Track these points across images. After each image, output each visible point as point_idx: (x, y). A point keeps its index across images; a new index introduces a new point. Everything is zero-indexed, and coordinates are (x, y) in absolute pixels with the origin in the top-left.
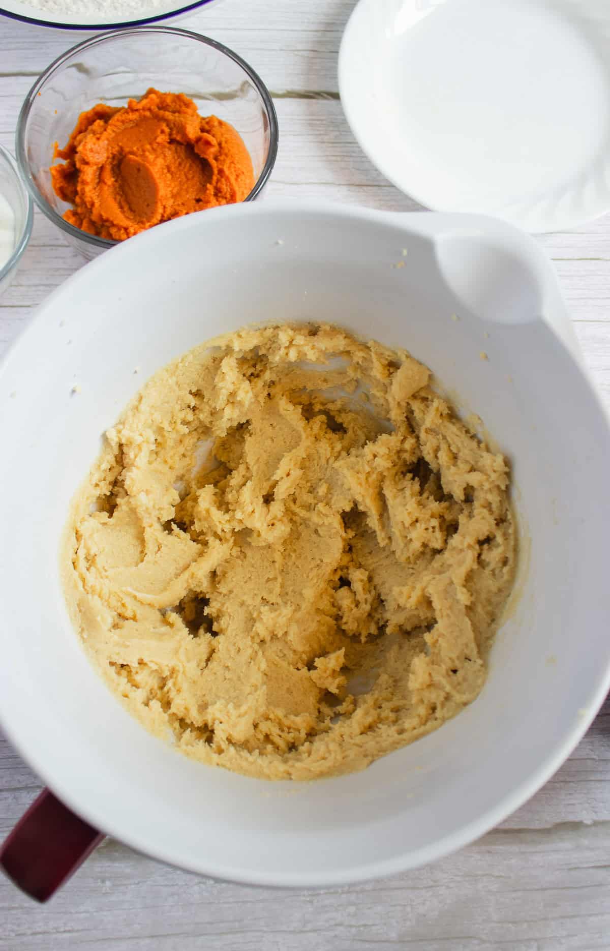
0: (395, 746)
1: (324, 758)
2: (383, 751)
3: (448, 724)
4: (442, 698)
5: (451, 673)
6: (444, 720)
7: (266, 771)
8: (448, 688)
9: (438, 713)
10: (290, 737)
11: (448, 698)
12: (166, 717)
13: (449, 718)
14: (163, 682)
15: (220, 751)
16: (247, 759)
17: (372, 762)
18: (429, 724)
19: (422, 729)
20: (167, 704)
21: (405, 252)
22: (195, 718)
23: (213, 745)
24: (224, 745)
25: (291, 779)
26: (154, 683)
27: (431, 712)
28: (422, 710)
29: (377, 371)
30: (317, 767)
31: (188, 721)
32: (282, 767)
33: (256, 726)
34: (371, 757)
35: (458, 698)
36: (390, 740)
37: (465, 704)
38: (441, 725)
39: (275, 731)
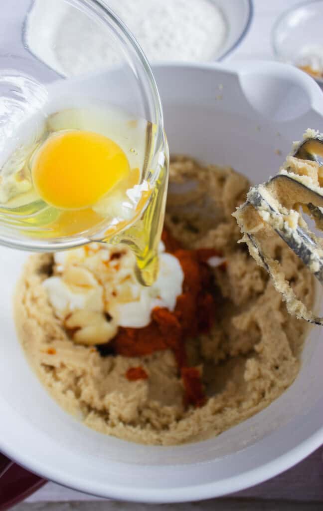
0: (236, 421)
1: (186, 430)
2: (227, 426)
3: (274, 403)
4: (268, 385)
5: (274, 369)
6: (271, 400)
7: (144, 438)
8: (272, 377)
9: (267, 396)
10: (164, 420)
11: (273, 385)
12: (77, 402)
13: (274, 399)
14: (77, 379)
15: (113, 426)
16: (131, 431)
17: (220, 433)
18: (261, 405)
19: (255, 408)
20: (78, 394)
21: (221, 87)
22: (98, 404)
23: (109, 422)
24: (116, 422)
25: (161, 445)
26: (71, 380)
27: (261, 396)
28: (255, 395)
29: (213, 183)
30: (179, 436)
31: (93, 406)
32: (155, 436)
33: (140, 412)
34: (220, 430)
35: (280, 383)
36: (233, 417)
37: (286, 387)
38: (269, 404)
39: (153, 416)
